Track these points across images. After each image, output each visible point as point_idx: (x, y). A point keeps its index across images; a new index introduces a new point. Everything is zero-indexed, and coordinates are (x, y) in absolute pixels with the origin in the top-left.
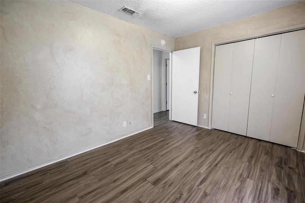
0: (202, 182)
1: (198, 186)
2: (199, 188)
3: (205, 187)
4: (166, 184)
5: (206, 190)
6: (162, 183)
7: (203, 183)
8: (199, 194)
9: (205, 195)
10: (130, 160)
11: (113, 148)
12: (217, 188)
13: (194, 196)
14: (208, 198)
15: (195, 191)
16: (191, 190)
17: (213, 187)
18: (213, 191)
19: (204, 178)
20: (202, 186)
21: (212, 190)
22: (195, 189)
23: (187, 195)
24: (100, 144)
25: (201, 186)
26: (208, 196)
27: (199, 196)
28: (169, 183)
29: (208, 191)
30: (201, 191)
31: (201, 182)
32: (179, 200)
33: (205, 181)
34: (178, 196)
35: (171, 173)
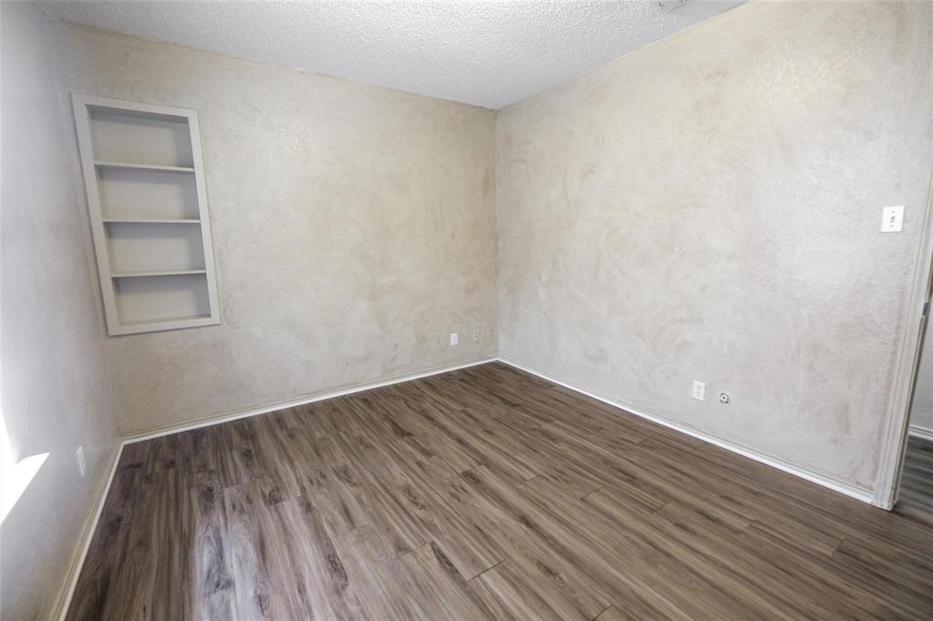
0: (441, 557)
1: (433, 543)
2: (426, 543)
3: (424, 559)
4: (462, 491)
5: (415, 555)
6: (465, 484)
7: (438, 559)
8: (409, 536)
9: (401, 548)
10: (563, 447)
11: (623, 425)
12: (409, 584)
13: (407, 525)
14: (392, 550)
15: (419, 532)
16: (427, 527)
17: (414, 577)
18: (403, 568)
19: (457, 571)
20: (429, 552)
21: (408, 569)
22: (426, 535)
23: (417, 515)
24: (619, 402)
25: (430, 549)
26: (396, 552)
27: (403, 535)
28: (463, 496)
29: (409, 558)
30: (416, 544)
31: (444, 557)
32: (410, 500)
33: (444, 568)
34: (421, 502)
35: (497, 504)
